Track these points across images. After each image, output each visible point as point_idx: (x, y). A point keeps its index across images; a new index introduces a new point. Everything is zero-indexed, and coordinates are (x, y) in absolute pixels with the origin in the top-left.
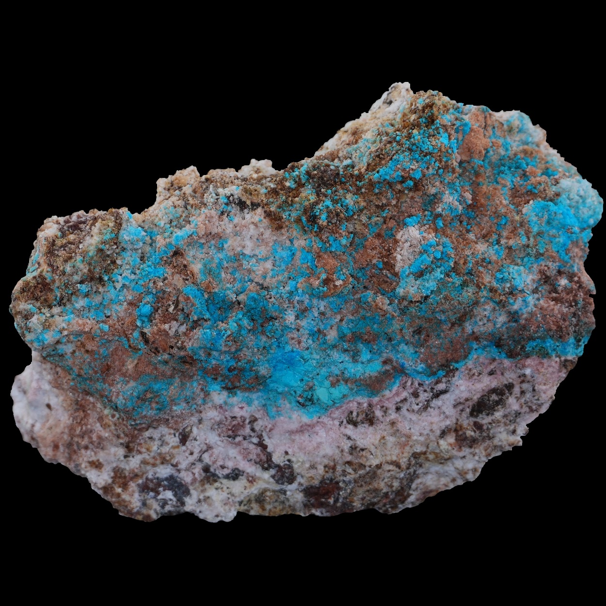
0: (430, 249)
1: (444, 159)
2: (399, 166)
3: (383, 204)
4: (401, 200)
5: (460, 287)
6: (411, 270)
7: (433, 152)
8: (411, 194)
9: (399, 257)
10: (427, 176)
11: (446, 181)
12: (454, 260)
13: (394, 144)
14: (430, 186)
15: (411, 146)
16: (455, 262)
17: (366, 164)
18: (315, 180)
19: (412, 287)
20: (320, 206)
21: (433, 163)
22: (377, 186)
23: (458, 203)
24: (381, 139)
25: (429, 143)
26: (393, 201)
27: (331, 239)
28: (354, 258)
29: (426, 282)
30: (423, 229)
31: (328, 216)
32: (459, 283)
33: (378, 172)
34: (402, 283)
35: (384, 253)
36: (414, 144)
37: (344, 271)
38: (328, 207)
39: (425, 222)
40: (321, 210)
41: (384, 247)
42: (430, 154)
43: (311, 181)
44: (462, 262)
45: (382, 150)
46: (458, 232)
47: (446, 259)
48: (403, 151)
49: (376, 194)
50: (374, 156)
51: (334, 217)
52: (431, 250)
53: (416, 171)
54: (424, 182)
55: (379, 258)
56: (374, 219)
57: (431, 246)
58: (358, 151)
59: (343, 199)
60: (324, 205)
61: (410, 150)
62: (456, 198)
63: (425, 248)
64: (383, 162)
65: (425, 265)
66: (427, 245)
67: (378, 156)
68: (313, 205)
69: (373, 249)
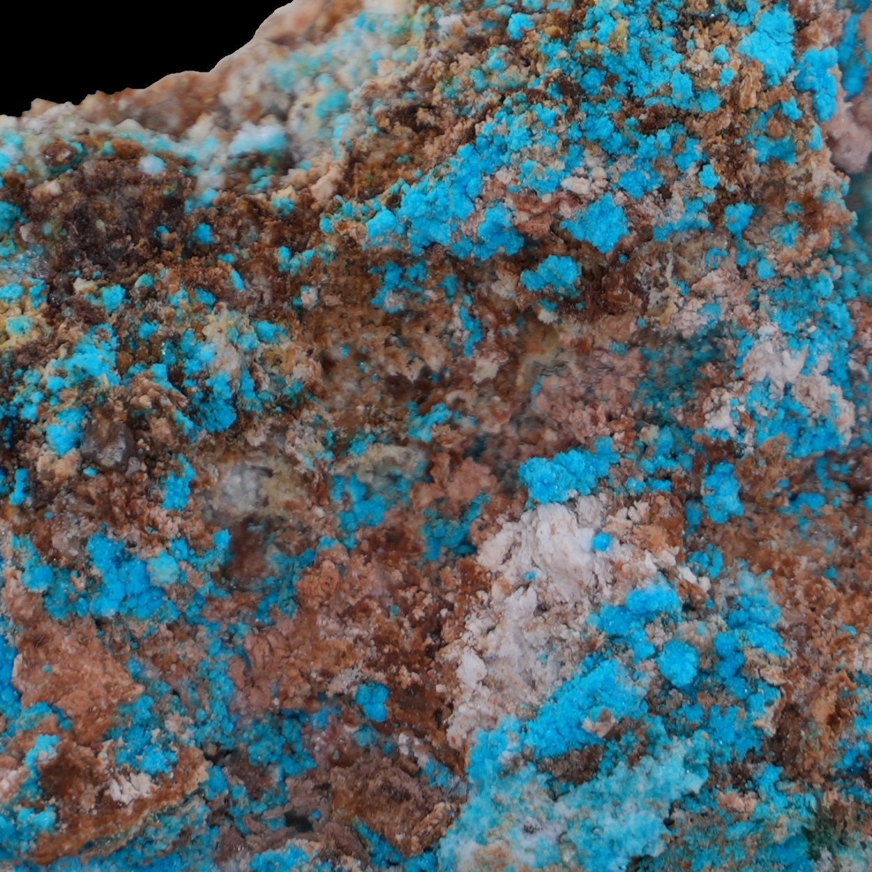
0: (640, 636)
1: (760, 151)
2: (504, 176)
3: (426, 372)
4: (529, 360)
5: (802, 849)
6: (530, 741)
7: (694, 108)
8: (571, 331)
9: (471, 668)
10: (660, 235)
11: (765, 270)
12: (776, 697)
13: (495, 56)
14: (674, 290)
15: (576, 70)
16: (790, 710)
17: (341, 157)
18: (47, 228)
19: (529, 830)
20: (48, 374)
21: (691, 171)
22: (392, 276)
23: (836, 392)
24: (434, 25)
25: (674, 59)
26: (480, 362)
27: (101, 550)
28: (244, 656)
29: (608, 807)
30: (619, 520)
31: (87, 430)
32: (797, 825)
33: (394, 202)
34: (476, 810)
35: (408, 638)
36: (594, 62)
37: (171, 725)
38: (87, 382)
39: (635, 485)
40: (48, 396)
41: (407, 610)
42: (681, 117)
43: (24, 232)
44: (822, 709)
45: (429, 84)
46: (830, 545)
47: (738, 688)
48: (534, 97)
49: (393, 321)
50: (385, 114)
51: (112, 438)
52: (645, 638)
53: (595, 209)
54: (644, 267)
55: (371, 664)
56: (367, 454)
57: (647, 618)
58: (324, 82)
59: (188, 342)
60: (68, 366)
61: (569, 90)
62: (822, 362)
63: (615, 625)
64: (430, 149)
65: (605, 718)
66: (623, 607)
67: (407, 115)
68: (13, 365)
69: (350, 614)
